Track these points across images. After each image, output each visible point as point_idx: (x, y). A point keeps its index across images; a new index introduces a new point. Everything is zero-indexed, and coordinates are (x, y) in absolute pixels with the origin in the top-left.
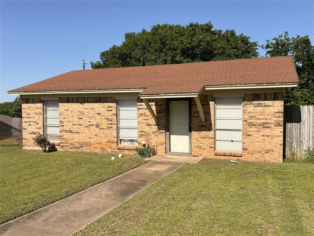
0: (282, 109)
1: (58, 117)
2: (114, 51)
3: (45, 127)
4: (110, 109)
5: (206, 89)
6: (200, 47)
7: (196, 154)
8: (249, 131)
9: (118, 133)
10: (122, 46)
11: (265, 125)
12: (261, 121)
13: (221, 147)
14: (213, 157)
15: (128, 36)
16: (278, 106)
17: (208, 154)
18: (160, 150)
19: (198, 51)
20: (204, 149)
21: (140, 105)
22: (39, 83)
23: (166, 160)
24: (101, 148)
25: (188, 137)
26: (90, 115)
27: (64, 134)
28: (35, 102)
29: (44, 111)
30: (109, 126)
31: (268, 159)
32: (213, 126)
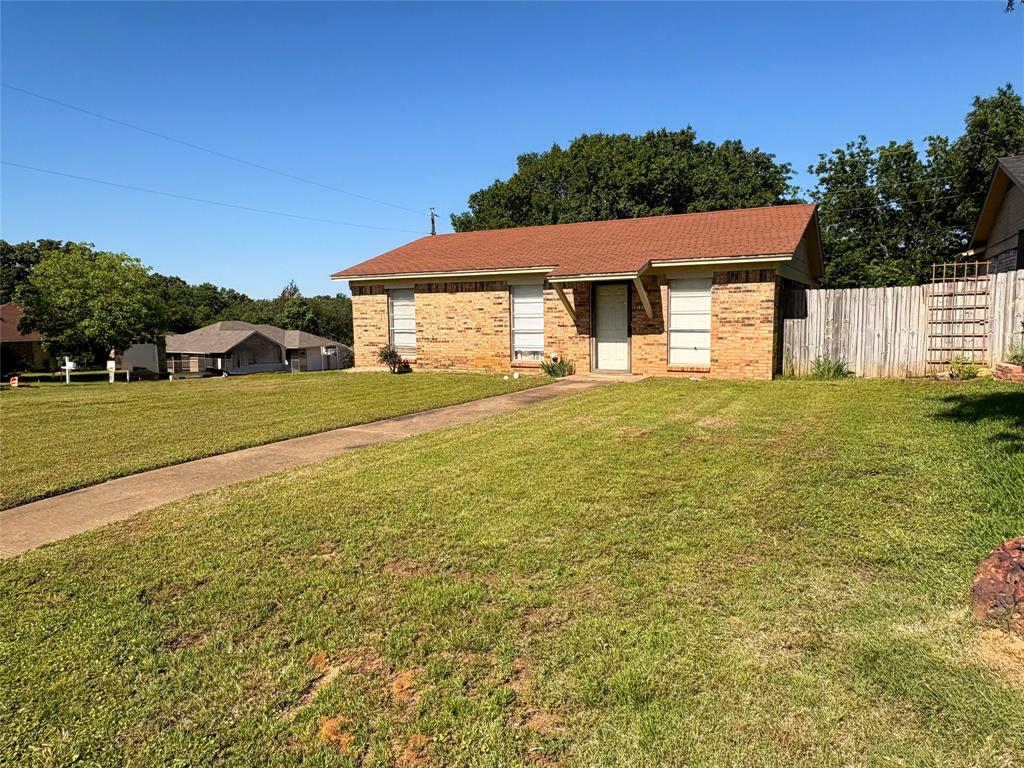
0: (771, 295)
1: (414, 317)
2: (497, 192)
3: (391, 333)
4: (500, 301)
5: (654, 265)
6: (665, 182)
7: (639, 372)
8: (722, 332)
9: (512, 340)
10: (511, 180)
11: (745, 322)
12: (740, 315)
13: (678, 359)
14: (666, 376)
15: (524, 161)
16: (767, 290)
17: (658, 371)
18: (581, 368)
19: (660, 190)
20: (650, 362)
21: (548, 294)
22: (377, 261)
23: (589, 379)
24: (484, 367)
25: (626, 344)
26: (466, 313)
27: (423, 344)
28: (374, 291)
29: (390, 307)
30: (498, 329)
31: (750, 375)
32: (665, 324)
